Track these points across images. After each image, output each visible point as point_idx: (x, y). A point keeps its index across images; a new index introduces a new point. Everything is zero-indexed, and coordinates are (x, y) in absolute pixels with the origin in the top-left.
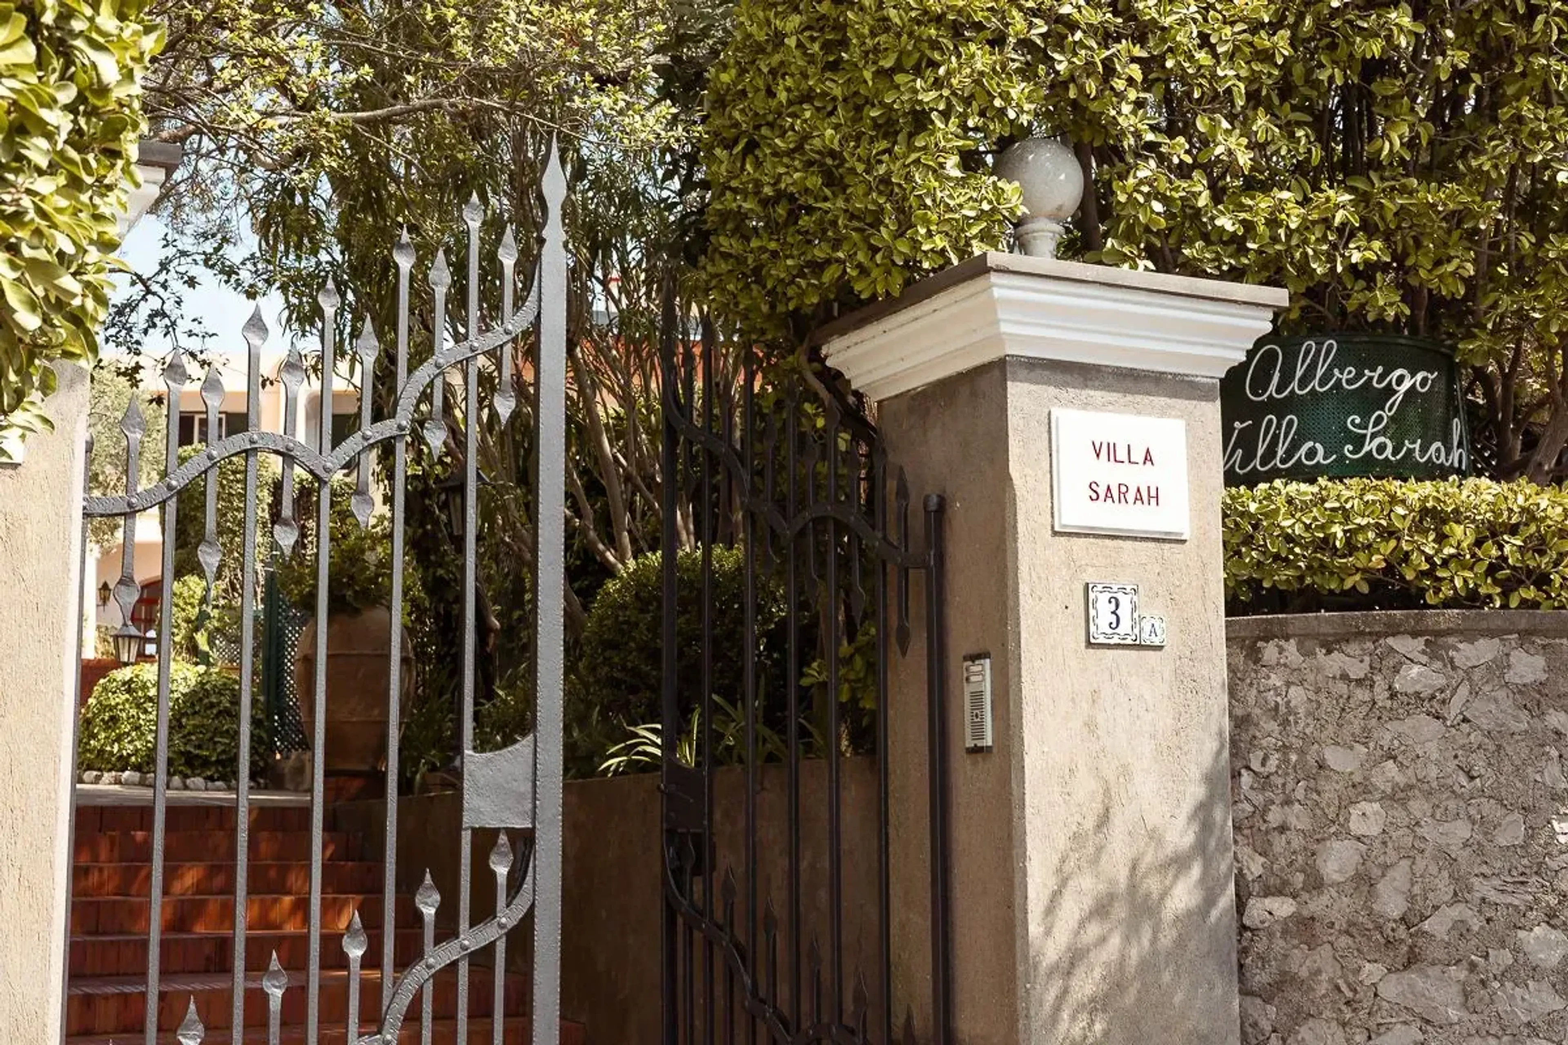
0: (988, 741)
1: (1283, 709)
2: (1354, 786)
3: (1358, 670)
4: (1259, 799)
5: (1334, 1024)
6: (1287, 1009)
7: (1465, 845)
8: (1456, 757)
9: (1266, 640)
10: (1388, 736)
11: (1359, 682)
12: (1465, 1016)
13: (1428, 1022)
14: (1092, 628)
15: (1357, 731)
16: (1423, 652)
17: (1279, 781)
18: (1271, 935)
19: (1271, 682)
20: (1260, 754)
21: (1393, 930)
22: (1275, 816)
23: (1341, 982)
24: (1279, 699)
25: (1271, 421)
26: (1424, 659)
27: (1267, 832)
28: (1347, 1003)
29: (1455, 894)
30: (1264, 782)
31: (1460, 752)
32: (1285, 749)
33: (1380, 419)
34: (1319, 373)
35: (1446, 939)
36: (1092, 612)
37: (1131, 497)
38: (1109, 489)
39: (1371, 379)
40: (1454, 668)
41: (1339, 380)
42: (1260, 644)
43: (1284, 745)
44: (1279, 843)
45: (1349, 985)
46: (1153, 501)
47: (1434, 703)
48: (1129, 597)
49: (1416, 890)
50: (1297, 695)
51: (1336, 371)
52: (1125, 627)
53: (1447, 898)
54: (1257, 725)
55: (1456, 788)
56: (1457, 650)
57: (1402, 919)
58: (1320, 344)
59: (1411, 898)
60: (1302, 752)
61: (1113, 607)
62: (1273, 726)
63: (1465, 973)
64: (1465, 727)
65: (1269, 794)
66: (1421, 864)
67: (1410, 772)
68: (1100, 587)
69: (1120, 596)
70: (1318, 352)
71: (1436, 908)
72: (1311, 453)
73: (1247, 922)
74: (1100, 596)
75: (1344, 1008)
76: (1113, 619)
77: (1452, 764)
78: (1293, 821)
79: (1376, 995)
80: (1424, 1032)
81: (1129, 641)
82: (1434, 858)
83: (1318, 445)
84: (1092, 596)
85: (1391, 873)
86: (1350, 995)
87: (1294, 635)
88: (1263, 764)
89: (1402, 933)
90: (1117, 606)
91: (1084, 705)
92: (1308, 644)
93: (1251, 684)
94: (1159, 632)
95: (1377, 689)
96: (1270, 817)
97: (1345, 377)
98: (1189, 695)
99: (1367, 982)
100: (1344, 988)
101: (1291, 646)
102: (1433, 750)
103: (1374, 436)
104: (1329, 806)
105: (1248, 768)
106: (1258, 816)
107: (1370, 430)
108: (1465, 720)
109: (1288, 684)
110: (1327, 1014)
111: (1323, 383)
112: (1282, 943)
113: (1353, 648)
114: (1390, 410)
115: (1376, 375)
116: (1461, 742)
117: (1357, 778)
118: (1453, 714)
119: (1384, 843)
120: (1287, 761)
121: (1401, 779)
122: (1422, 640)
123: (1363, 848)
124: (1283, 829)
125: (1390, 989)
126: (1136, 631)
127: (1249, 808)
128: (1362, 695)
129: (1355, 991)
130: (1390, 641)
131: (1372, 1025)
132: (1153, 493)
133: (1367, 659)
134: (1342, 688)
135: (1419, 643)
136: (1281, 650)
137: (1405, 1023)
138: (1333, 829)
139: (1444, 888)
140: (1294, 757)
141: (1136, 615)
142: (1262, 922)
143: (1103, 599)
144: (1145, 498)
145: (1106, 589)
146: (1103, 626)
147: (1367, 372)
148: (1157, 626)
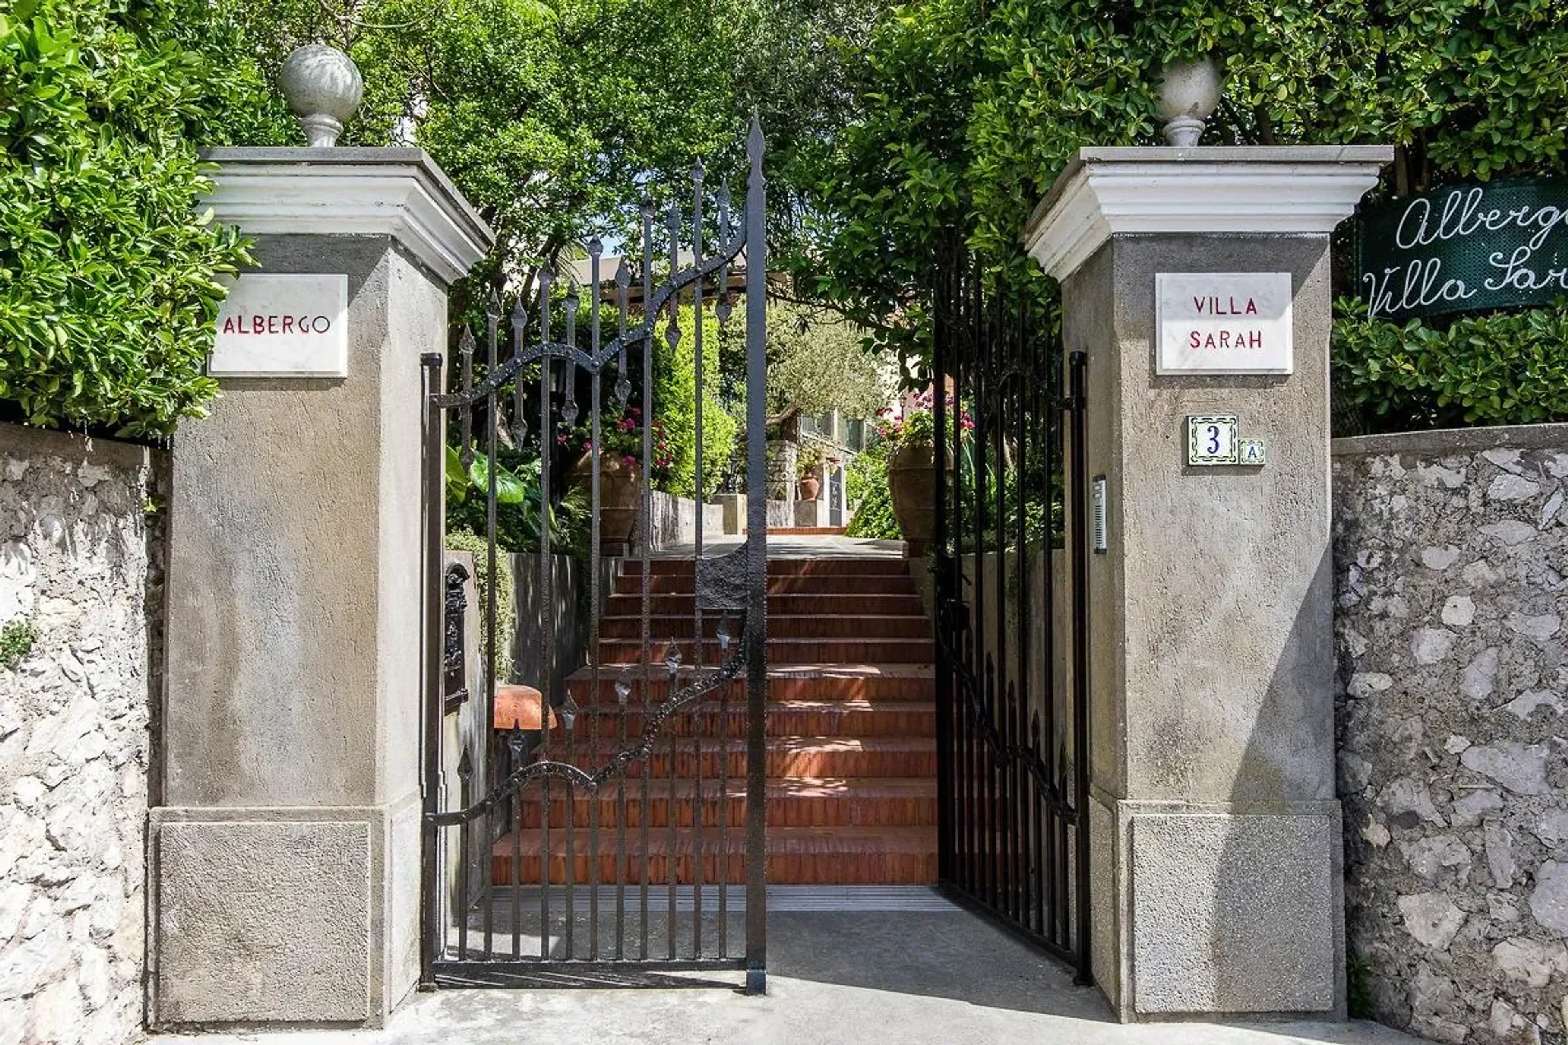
0: (1104, 546)
1: (1386, 515)
2: (1446, 581)
3: (1454, 480)
4: (1364, 591)
5: (1421, 783)
6: (1380, 767)
7: (1553, 638)
8: (1547, 558)
9: (1375, 455)
10: (1480, 539)
11: (1455, 491)
12: (1545, 788)
13: (1508, 791)
14: (1191, 453)
15: (1452, 534)
16: (1518, 463)
17: (1381, 576)
18: (1370, 705)
19: (1377, 492)
20: (1366, 553)
21: (1478, 708)
22: (1376, 605)
23: (1427, 749)
24: (1383, 507)
25: (1416, 265)
26: (1519, 469)
27: (1370, 618)
28: (1433, 768)
29: (1540, 681)
30: (1367, 576)
31: (1551, 554)
32: (1387, 548)
33: (1523, 253)
34: (1463, 220)
35: (1529, 719)
36: (1191, 440)
37: (1232, 341)
38: (1210, 337)
39: (1516, 218)
40: (1549, 477)
41: (1483, 222)
42: (1369, 459)
43: (1387, 546)
44: (1379, 626)
45: (1435, 753)
46: (1255, 344)
47: (1527, 509)
48: (1228, 426)
49: (1502, 675)
50: (1400, 503)
51: (1481, 216)
52: (1224, 450)
53: (1532, 684)
54: (1364, 528)
55: (1546, 585)
56: (1554, 461)
57: (1487, 699)
58: (1465, 193)
59: (1496, 681)
60: (1402, 552)
61: (1212, 434)
62: (1377, 529)
63: (1547, 751)
64: (1557, 531)
65: (1372, 587)
66: (1507, 653)
67: (1501, 571)
68: (1200, 419)
69: (1219, 425)
70: (1464, 200)
71: (1520, 692)
72: (1453, 290)
73: (1350, 691)
74: (1199, 427)
75: (1429, 771)
76: (1212, 444)
77: (1544, 564)
78: (1392, 610)
79: (1459, 763)
80: (1505, 800)
81: (1228, 462)
82: (1520, 647)
83: (1459, 283)
84: (1191, 426)
85: (1478, 659)
86: (1435, 761)
87: (1397, 452)
88: (1368, 562)
89: (1485, 711)
90: (1217, 434)
91: (1184, 516)
92: (1410, 459)
93: (1360, 494)
94: (1258, 453)
95: (1472, 497)
96: (1372, 606)
97: (1489, 219)
98: (1289, 505)
99: (1452, 752)
100: (1430, 754)
101: (1395, 460)
102: (1524, 552)
103: (1515, 269)
104: (1423, 598)
105: (1356, 564)
106: (1362, 606)
107: (1512, 264)
108: (1559, 524)
109: (1392, 494)
110: (1414, 774)
111: (1466, 227)
112: (1378, 712)
113: (1451, 461)
114: (1534, 245)
115: (1521, 215)
116: (1553, 545)
117: (1450, 574)
118: (1545, 520)
119: (1473, 632)
120: (1389, 559)
121: (1491, 577)
122: (1517, 452)
123: (1453, 636)
124: (1383, 615)
125: (1474, 760)
126: (1235, 454)
127: (1355, 598)
128: (1457, 501)
129: (1441, 758)
130: (1487, 454)
131: (1454, 787)
132: (1255, 337)
133: (1463, 471)
134: (1439, 496)
135: (1516, 455)
136: (1387, 464)
137: (1486, 790)
138: (1426, 619)
139: (1529, 676)
140: (1395, 556)
141: (1235, 440)
142: (1364, 693)
143: (1203, 429)
144: (1247, 342)
145: (1206, 420)
146: (1203, 451)
147: (1512, 213)
148: (1256, 448)
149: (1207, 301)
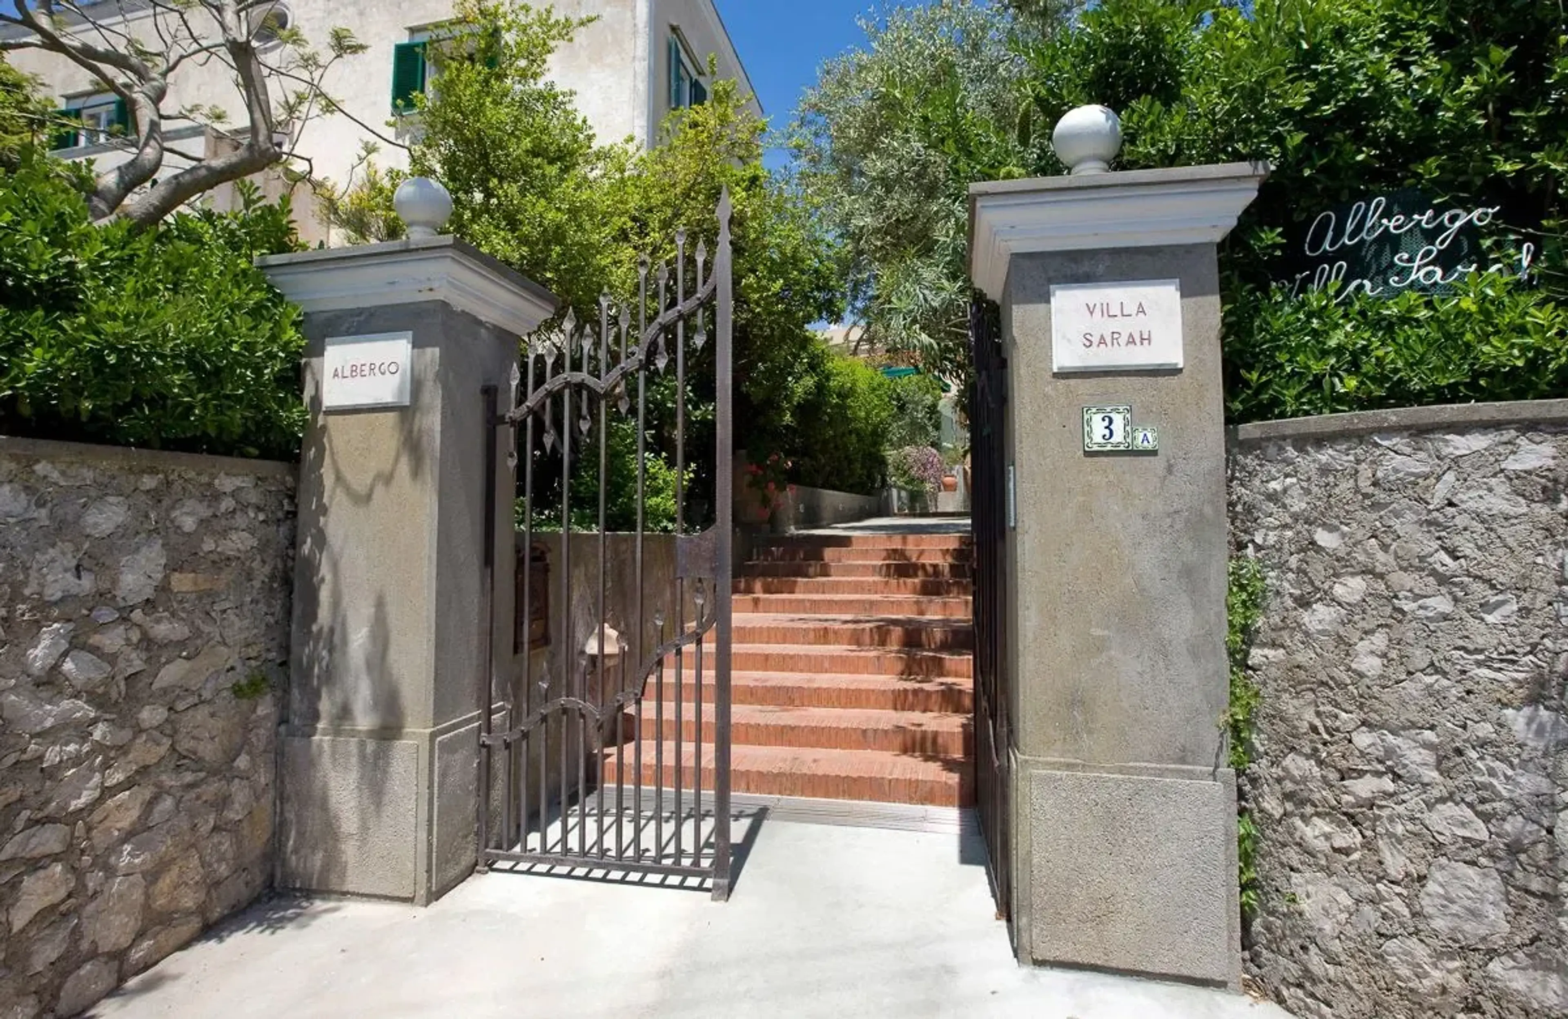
0: (1013, 523)
2: (1338, 560)
7: (1446, 619)
8: (1439, 538)
9: (1267, 440)
10: (1371, 519)
11: (1345, 472)
12: (1438, 778)
13: (1399, 776)
14: (1087, 440)
15: (1342, 514)
16: (1408, 445)
17: (1276, 553)
18: (1266, 676)
19: (1272, 474)
20: (1263, 531)
21: (1368, 687)
22: (1271, 582)
23: (1317, 724)
24: (1277, 487)
25: (1323, 269)
26: (1408, 450)
28: (1325, 744)
29: (1432, 663)
30: (1263, 553)
31: (1442, 532)
32: (1280, 530)
33: (1429, 253)
34: (1369, 224)
36: (1087, 429)
37: (1123, 339)
38: (1102, 337)
39: (1420, 221)
40: (1440, 457)
41: (1387, 228)
42: (1264, 444)
43: (1281, 525)
46: (1146, 342)
47: (1417, 489)
48: (1122, 415)
49: (1393, 655)
50: (1292, 484)
51: (1385, 221)
52: (1118, 437)
53: (1423, 665)
54: (1260, 508)
55: (1439, 566)
56: (1445, 442)
57: (1378, 679)
58: (1369, 203)
59: (1387, 661)
61: (1106, 423)
62: (1273, 508)
64: (1450, 510)
65: (1267, 563)
66: (1398, 632)
67: (1391, 550)
68: (1093, 411)
69: (1113, 415)
70: (1367, 209)
71: (1412, 673)
72: (1359, 289)
74: (1094, 417)
76: (1107, 432)
77: (1435, 545)
78: (1286, 586)
79: (1350, 741)
81: (1122, 448)
82: (1411, 627)
83: (1366, 282)
84: (1086, 416)
85: (1369, 638)
86: (1326, 737)
87: (1289, 436)
88: (1264, 540)
89: (1377, 689)
90: (1110, 422)
92: (1302, 443)
94: (1151, 440)
95: (1361, 478)
97: (1393, 224)
99: (1343, 730)
100: (1322, 730)
101: (1288, 444)
102: (1415, 532)
103: (1421, 267)
105: (1253, 542)
107: (1418, 263)
108: (1451, 504)
111: (1370, 232)
112: (1274, 684)
113: (1341, 445)
114: (1441, 245)
115: (1425, 218)
116: (1444, 524)
117: (1341, 553)
118: (1436, 501)
119: (1364, 610)
120: (1284, 538)
121: (1382, 556)
122: (1407, 435)
123: (1345, 612)
126: (1129, 440)
128: (1347, 482)
130: (1375, 436)
132: (1145, 336)
133: (1352, 452)
134: (1329, 477)
135: (1404, 437)
136: (1280, 448)
137: (1377, 772)
138: (1318, 595)
139: (1421, 656)
140: (1289, 535)
141: (1128, 428)
142: (1261, 664)
143: (1097, 419)
144: (1138, 340)
145: (1099, 411)
146: (1097, 438)
147: (1416, 217)
148: (1149, 435)
149: (1098, 306)
